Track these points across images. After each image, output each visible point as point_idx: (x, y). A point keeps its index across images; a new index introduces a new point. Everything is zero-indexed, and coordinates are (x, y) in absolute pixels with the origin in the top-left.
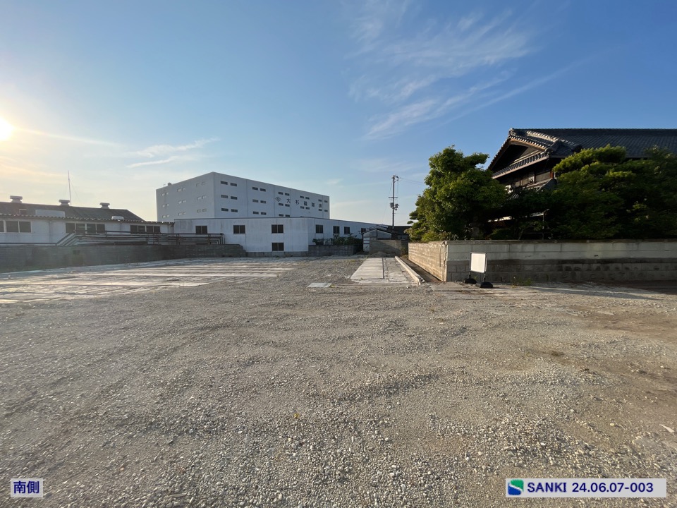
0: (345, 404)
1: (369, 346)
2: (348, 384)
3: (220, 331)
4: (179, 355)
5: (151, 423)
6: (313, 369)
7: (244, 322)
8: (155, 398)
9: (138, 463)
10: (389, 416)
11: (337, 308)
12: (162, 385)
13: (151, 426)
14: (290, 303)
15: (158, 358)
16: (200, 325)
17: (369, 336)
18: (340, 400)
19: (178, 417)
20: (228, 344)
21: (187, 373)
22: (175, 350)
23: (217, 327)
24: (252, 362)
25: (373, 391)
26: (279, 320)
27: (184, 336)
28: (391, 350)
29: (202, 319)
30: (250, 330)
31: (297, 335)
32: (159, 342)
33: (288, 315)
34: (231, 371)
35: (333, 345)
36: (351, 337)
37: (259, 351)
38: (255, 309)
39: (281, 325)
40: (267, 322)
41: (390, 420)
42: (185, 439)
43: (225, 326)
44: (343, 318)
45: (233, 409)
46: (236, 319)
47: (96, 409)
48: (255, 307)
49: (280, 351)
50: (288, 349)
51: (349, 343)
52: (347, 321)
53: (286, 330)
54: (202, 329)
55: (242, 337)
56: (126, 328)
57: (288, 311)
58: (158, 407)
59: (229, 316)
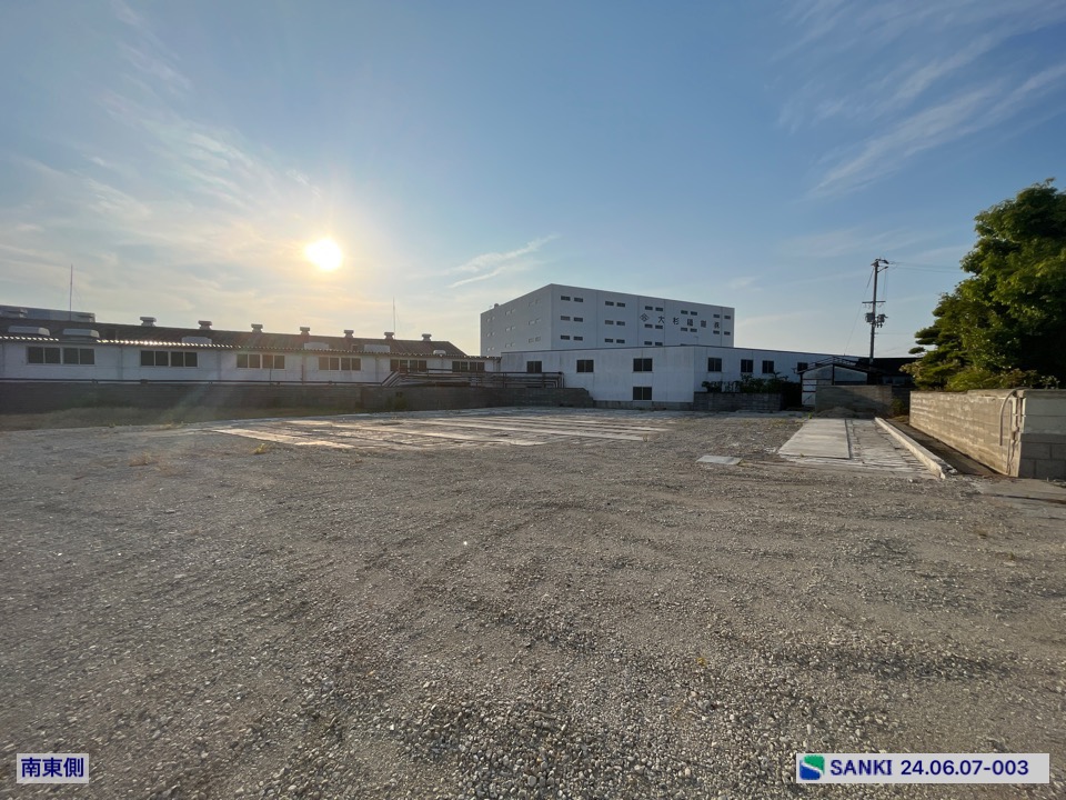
0: (788, 667)
1: (830, 578)
2: (791, 634)
3: (570, 512)
4: (521, 535)
5: (503, 615)
6: (723, 595)
7: (603, 504)
8: (502, 584)
9: (494, 659)
10: (884, 712)
11: (757, 502)
12: (510, 570)
13: (504, 619)
14: (671, 484)
15: (500, 534)
16: (545, 500)
17: (828, 560)
18: (778, 657)
19: (532, 616)
20: (584, 532)
21: (536, 561)
22: (517, 528)
23: (564, 506)
24: (621, 564)
25: (845, 660)
26: (655, 509)
27: (525, 511)
28: (879, 595)
29: (545, 492)
30: (612, 517)
31: (688, 536)
32: (497, 514)
33: (668, 503)
34: (594, 571)
35: (756, 563)
36: (789, 556)
37: (629, 549)
38: (617, 486)
39: (659, 516)
40: (636, 508)
41: (887, 720)
42: (544, 646)
43: (578, 506)
44: (770, 520)
45: (602, 624)
46: (591, 498)
47: (444, 582)
48: (616, 483)
49: (661, 556)
50: (675, 557)
51: (788, 567)
52: (779, 528)
53: (668, 526)
54: (547, 505)
55: (602, 526)
56: (459, 491)
57: (669, 497)
58: (508, 597)
59: (580, 493)
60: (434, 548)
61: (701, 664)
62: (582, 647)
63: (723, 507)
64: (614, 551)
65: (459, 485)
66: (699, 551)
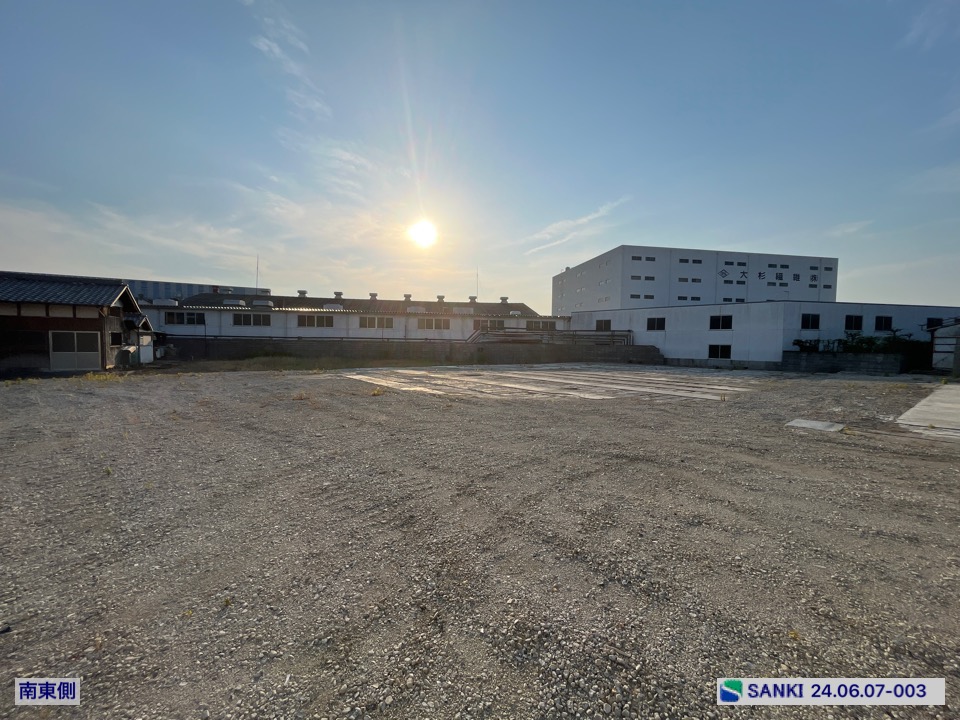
2: (915, 629)
3: (641, 465)
4: (592, 481)
5: (577, 553)
6: (821, 571)
7: (676, 461)
8: (576, 524)
9: (569, 590)
12: (583, 513)
13: (577, 556)
14: (754, 447)
15: (572, 479)
16: (615, 452)
19: (605, 557)
20: (656, 486)
21: (608, 507)
22: (588, 475)
23: (635, 459)
24: (697, 521)
26: (736, 470)
27: (596, 460)
29: (615, 444)
30: (687, 475)
31: (776, 503)
32: (569, 461)
33: (751, 466)
34: (668, 524)
36: (914, 540)
37: (704, 508)
38: (692, 445)
39: (740, 478)
40: (712, 468)
42: (616, 588)
43: (648, 460)
45: (677, 577)
46: (664, 453)
48: (690, 441)
49: (743, 519)
50: (761, 523)
51: (911, 552)
53: (752, 489)
54: (617, 457)
55: (675, 482)
57: (752, 460)
58: (581, 536)
59: (652, 448)
60: (513, 484)
61: (795, 639)
62: (657, 596)
63: (821, 476)
64: (689, 509)
65: (533, 432)
66: (790, 520)
